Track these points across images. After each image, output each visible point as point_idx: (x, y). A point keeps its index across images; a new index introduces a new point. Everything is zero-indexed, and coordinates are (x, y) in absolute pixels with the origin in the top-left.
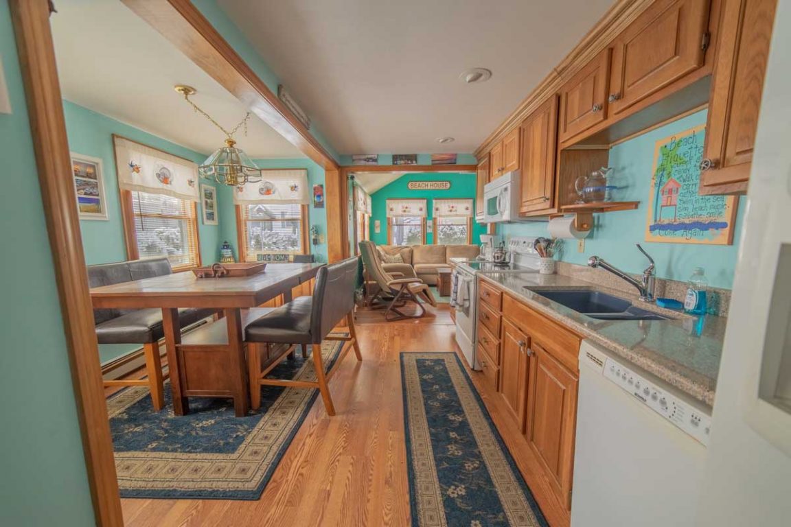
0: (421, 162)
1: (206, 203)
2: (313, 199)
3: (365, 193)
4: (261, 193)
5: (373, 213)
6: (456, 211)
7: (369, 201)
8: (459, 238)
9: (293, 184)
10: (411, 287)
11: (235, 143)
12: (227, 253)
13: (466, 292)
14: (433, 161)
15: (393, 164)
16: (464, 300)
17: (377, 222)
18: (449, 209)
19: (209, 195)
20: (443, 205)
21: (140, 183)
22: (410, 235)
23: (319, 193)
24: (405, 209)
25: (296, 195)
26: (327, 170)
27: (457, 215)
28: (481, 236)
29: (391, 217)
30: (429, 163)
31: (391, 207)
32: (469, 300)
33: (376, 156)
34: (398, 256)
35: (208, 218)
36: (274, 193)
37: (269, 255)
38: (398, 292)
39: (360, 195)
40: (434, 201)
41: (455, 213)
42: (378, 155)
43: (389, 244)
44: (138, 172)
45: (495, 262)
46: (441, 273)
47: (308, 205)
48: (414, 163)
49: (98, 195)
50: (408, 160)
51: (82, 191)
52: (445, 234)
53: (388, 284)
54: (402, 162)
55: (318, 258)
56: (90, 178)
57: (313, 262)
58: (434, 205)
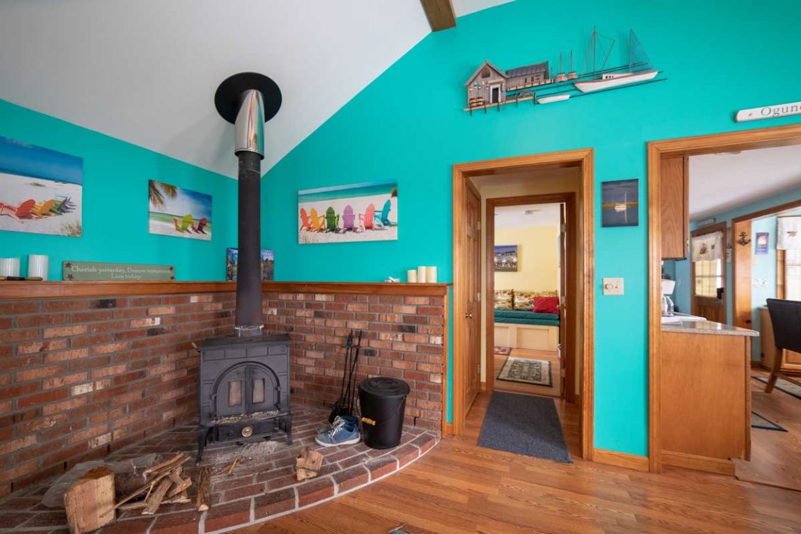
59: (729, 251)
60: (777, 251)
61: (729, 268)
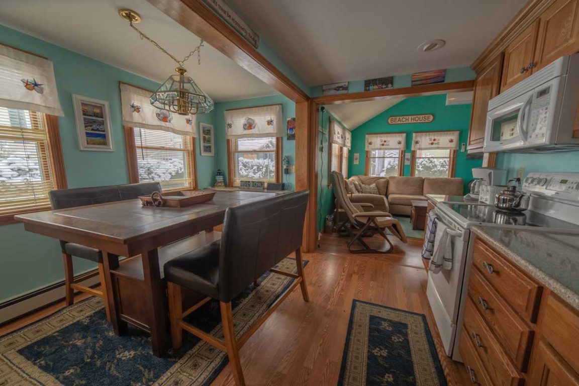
0: (398, 85)
1: (204, 138)
2: (286, 132)
3: (344, 129)
4: (245, 129)
5: (351, 147)
6: (438, 143)
7: (348, 135)
8: (439, 170)
9: (269, 119)
10: (379, 220)
11: (186, 71)
12: (220, 179)
13: (449, 248)
14: (412, 81)
15: (365, 90)
16: (444, 259)
17: (357, 155)
18: (431, 142)
19: (206, 132)
20: (423, 138)
21: (140, 121)
22: (389, 167)
23: (292, 127)
24: (383, 143)
25: (271, 129)
26: (297, 102)
27: (438, 148)
28: (473, 170)
29: (369, 150)
30: (408, 85)
31: (370, 141)
32: (452, 260)
33: (347, 84)
34: (373, 185)
35: (205, 151)
36: (254, 127)
37: (249, 182)
38: (364, 224)
39: (337, 129)
40: (414, 134)
41: (437, 146)
42: (348, 82)
43: (366, 174)
44: (138, 112)
45: (498, 207)
46: (415, 207)
47: (282, 138)
48: (390, 87)
49: (104, 131)
50: (382, 84)
51: (89, 127)
52: (425, 167)
53: (354, 216)
54: (376, 87)
55: (288, 186)
56: (97, 117)
57: (283, 189)
58: (414, 138)
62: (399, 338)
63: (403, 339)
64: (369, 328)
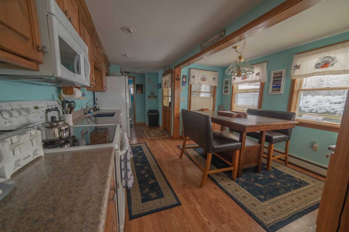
59: (173, 83)
60: (189, 85)
61: (173, 91)
62: (146, 192)
63: (143, 192)
64: (160, 189)
